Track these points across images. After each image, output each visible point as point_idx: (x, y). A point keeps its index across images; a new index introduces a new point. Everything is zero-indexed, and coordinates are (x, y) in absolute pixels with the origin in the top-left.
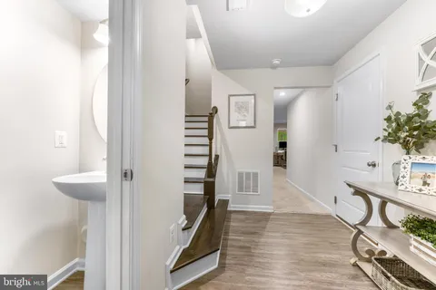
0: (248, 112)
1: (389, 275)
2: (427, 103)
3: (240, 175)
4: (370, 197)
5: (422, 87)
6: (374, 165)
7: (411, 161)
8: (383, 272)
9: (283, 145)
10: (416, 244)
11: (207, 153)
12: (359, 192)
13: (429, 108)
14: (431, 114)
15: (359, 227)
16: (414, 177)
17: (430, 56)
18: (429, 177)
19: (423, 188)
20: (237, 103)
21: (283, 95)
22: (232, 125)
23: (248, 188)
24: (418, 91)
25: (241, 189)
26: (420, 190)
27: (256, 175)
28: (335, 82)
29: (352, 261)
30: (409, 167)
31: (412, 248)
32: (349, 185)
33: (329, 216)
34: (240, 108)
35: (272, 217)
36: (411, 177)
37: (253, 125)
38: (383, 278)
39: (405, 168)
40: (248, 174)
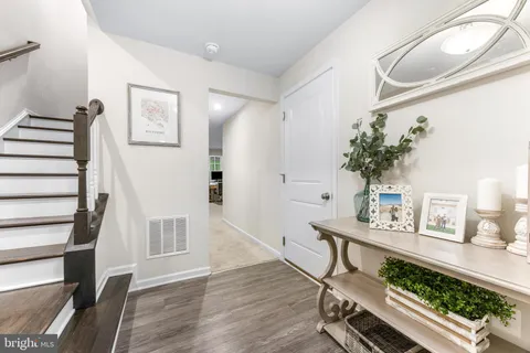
0: (166, 119)
1: (371, 344)
2: (383, 126)
3: (154, 225)
4: (335, 238)
5: (379, 107)
6: (327, 198)
7: (378, 192)
8: (361, 341)
9: (217, 176)
10: (394, 295)
11: (75, 190)
12: (326, 235)
13: (385, 131)
14: (386, 139)
15: (326, 280)
16: (385, 211)
17: (388, 72)
18: (396, 209)
19: (393, 223)
20: (144, 102)
21: (218, 107)
22: (134, 139)
23: (168, 247)
24: (374, 112)
25: (155, 249)
26: (391, 226)
27: (181, 223)
28: (282, 97)
29: (319, 327)
30: (377, 199)
31: (388, 301)
32: (315, 228)
33: (278, 262)
34: (153, 111)
35: (209, 284)
36: (381, 212)
37: (175, 141)
38: (362, 348)
39: (374, 200)
40: (168, 223)
